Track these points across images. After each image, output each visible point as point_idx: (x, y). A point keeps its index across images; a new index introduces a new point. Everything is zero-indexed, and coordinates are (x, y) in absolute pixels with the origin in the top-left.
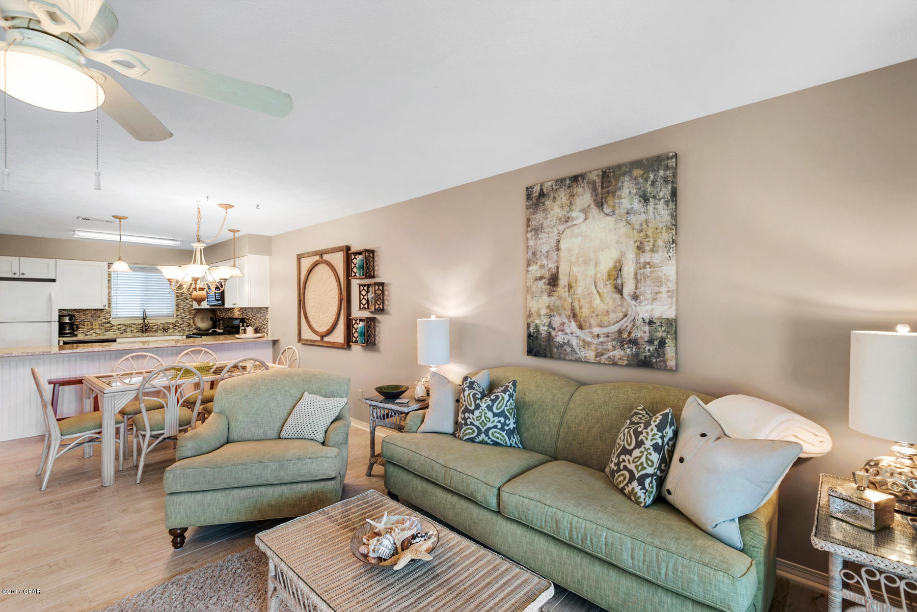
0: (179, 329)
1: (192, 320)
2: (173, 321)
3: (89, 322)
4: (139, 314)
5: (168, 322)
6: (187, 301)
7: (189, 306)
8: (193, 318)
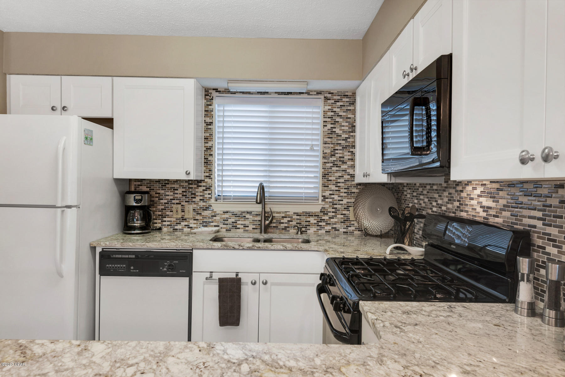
0: (328, 228)
1: (351, 209)
2: (316, 209)
3: (179, 206)
4: (253, 191)
5: (308, 210)
6: (344, 167)
7: (347, 177)
8: (355, 205)
